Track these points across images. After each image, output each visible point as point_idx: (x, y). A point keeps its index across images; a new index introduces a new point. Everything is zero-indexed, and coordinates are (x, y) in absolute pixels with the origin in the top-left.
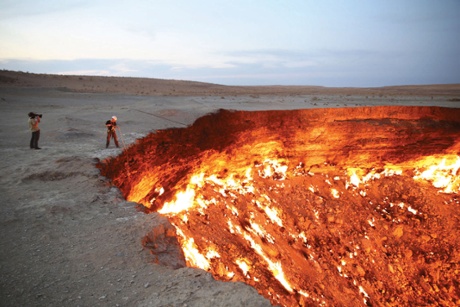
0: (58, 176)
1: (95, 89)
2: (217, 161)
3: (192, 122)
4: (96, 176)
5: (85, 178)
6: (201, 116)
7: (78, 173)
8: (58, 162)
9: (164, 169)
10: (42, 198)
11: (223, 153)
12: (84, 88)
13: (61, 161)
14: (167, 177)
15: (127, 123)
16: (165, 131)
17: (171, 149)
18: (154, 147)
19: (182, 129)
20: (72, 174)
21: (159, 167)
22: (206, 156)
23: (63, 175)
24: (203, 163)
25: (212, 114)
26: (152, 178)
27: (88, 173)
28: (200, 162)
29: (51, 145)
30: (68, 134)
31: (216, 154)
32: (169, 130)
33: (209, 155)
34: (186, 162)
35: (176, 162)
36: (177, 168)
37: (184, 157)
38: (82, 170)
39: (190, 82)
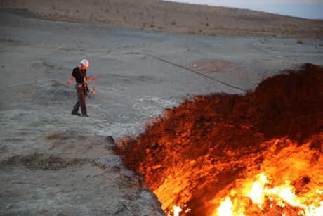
0: (53, 163)
1: (71, 14)
2: (291, 160)
3: (253, 85)
4: (117, 169)
5: (99, 171)
6: (270, 75)
7: (86, 160)
8: (50, 138)
9: (199, 165)
10: (35, 198)
11: (305, 147)
12: (53, 12)
13: (54, 137)
14: (201, 180)
15: (142, 78)
16: (207, 97)
17: (215, 131)
18: (188, 126)
19: (236, 96)
20: (75, 162)
21: (193, 162)
22: (272, 149)
23: (62, 161)
24: (266, 162)
25: (292, 73)
26: (179, 179)
27: (102, 161)
28: (261, 160)
29: (29, 109)
30: (51, 92)
31: (291, 148)
32: (215, 96)
33: (279, 148)
34: (237, 158)
35: (219, 155)
36: (220, 166)
37: (234, 148)
38: (90, 155)
39: (236, 10)
